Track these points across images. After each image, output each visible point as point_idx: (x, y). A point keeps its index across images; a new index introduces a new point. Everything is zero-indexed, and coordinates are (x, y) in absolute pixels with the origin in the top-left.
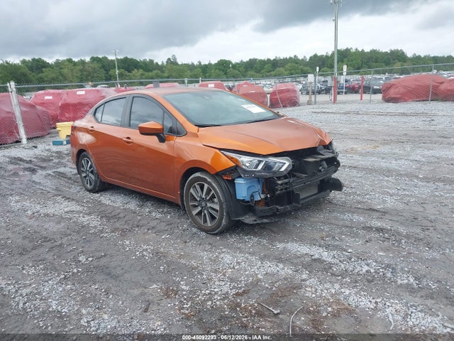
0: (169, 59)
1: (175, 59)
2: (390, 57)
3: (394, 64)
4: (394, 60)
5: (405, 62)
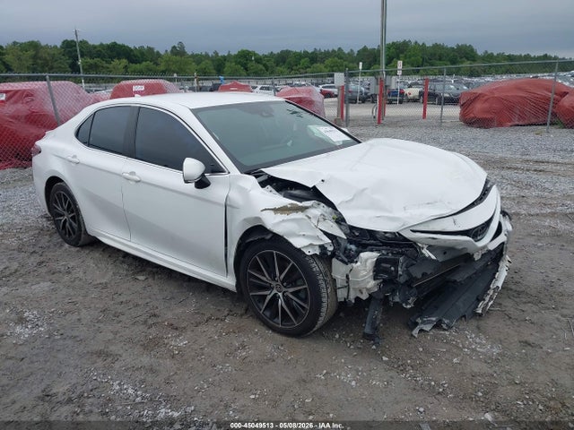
0: (175, 47)
1: (182, 47)
2: (456, 54)
3: (462, 62)
4: (461, 58)
5: (474, 61)
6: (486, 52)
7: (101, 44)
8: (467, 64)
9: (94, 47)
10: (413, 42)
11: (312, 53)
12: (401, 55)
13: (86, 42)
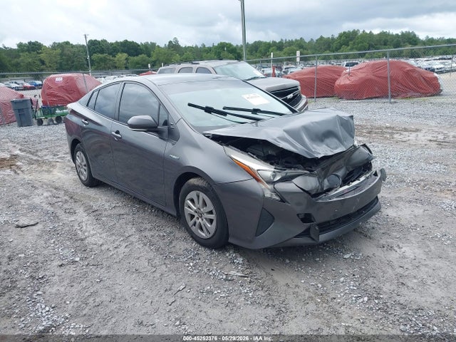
0: (170, 42)
1: (177, 41)
2: (400, 39)
3: (404, 46)
4: (404, 42)
5: (416, 44)
6: (428, 37)
7: (117, 42)
8: (409, 47)
9: (112, 44)
10: (361, 31)
11: (280, 42)
12: (350, 42)
13: (105, 41)
